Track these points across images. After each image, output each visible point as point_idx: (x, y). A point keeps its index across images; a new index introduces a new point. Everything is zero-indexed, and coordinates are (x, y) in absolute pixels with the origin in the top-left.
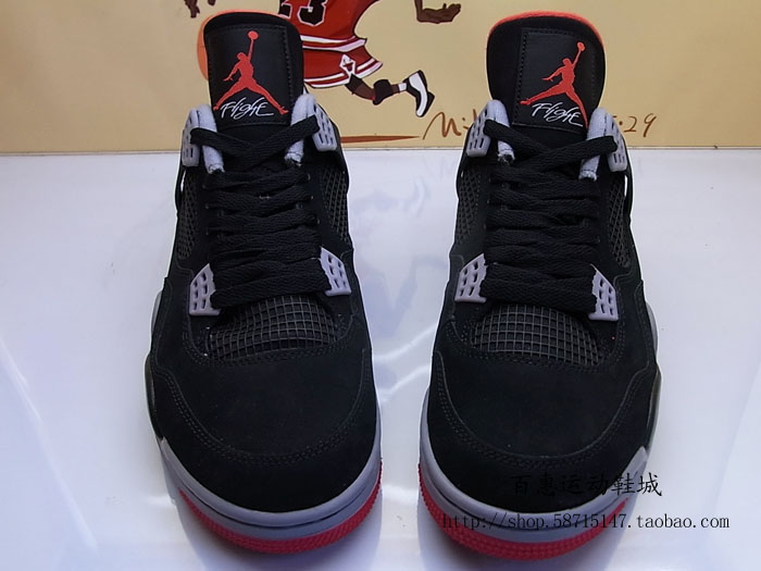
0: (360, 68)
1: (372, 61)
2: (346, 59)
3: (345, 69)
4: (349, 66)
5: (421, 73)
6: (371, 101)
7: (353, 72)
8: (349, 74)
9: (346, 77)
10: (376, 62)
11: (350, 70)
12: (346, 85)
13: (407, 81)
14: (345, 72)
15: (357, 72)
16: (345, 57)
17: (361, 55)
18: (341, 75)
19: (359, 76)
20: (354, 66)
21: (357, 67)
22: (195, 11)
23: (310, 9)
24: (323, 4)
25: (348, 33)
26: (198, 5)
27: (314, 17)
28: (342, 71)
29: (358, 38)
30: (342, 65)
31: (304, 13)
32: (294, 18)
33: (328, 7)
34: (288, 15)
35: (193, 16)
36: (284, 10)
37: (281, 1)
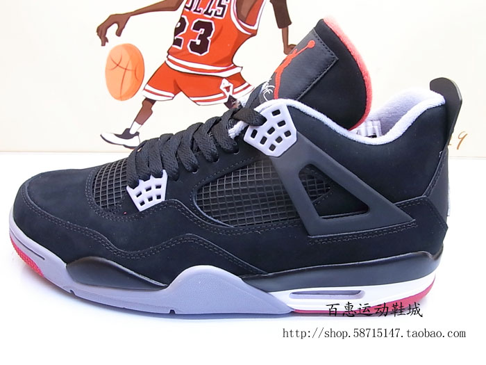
0: (236, 90)
1: (246, 85)
2: (225, 83)
3: (225, 90)
4: (228, 88)
7: (230, 93)
8: (228, 95)
9: (225, 96)
10: (249, 85)
11: (228, 90)
12: (225, 103)
14: (224, 93)
15: (233, 93)
16: (224, 81)
17: (238, 80)
18: (222, 95)
19: (234, 96)
20: (231, 89)
21: (234, 88)
22: (104, 41)
23: (198, 42)
24: (209, 38)
25: (228, 62)
26: (107, 36)
27: (200, 49)
28: (221, 92)
29: (235, 66)
30: (222, 87)
31: (193, 44)
32: (185, 49)
33: (213, 40)
34: (180, 46)
35: (103, 45)
36: (177, 42)
37: (175, 35)
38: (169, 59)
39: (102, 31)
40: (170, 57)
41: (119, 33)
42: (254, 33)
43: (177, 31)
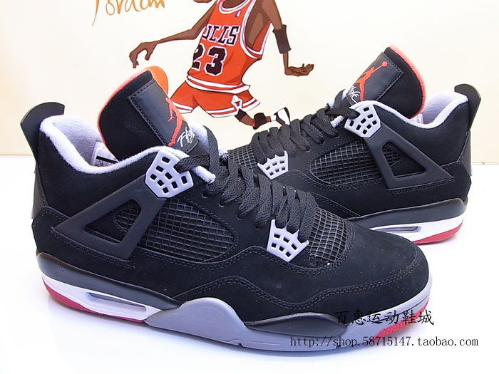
0: (245, 105)
1: (253, 100)
2: (236, 99)
3: (235, 105)
4: (238, 103)
5: (286, 109)
6: (252, 127)
7: (240, 107)
8: (238, 108)
9: (236, 110)
10: (256, 101)
11: (238, 105)
12: (235, 116)
13: (276, 114)
14: (235, 107)
15: (243, 107)
16: (235, 97)
17: (246, 96)
18: (233, 109)
19: (244, 110)
20: (241, 103)
21: (243, 103)
22: (136, 64)
23: (213, 65)
24: (222, 62)
25: (238, 81)
26: (138, 60)
27: (215, 70)
28: (232, 106)
29: (244, 85)
30: (233, 102)
31: (209, 67)
32: (202, 71)
33: (225, 63)
34: (198, 68)
35: (134, 67)
36: (195, 65)
37: (194, 59)
38: (188, 79)
39: (133, 56)
40: (190, 77)
41: (147, 58)
42: (260, 58)
43: (196, 56)
